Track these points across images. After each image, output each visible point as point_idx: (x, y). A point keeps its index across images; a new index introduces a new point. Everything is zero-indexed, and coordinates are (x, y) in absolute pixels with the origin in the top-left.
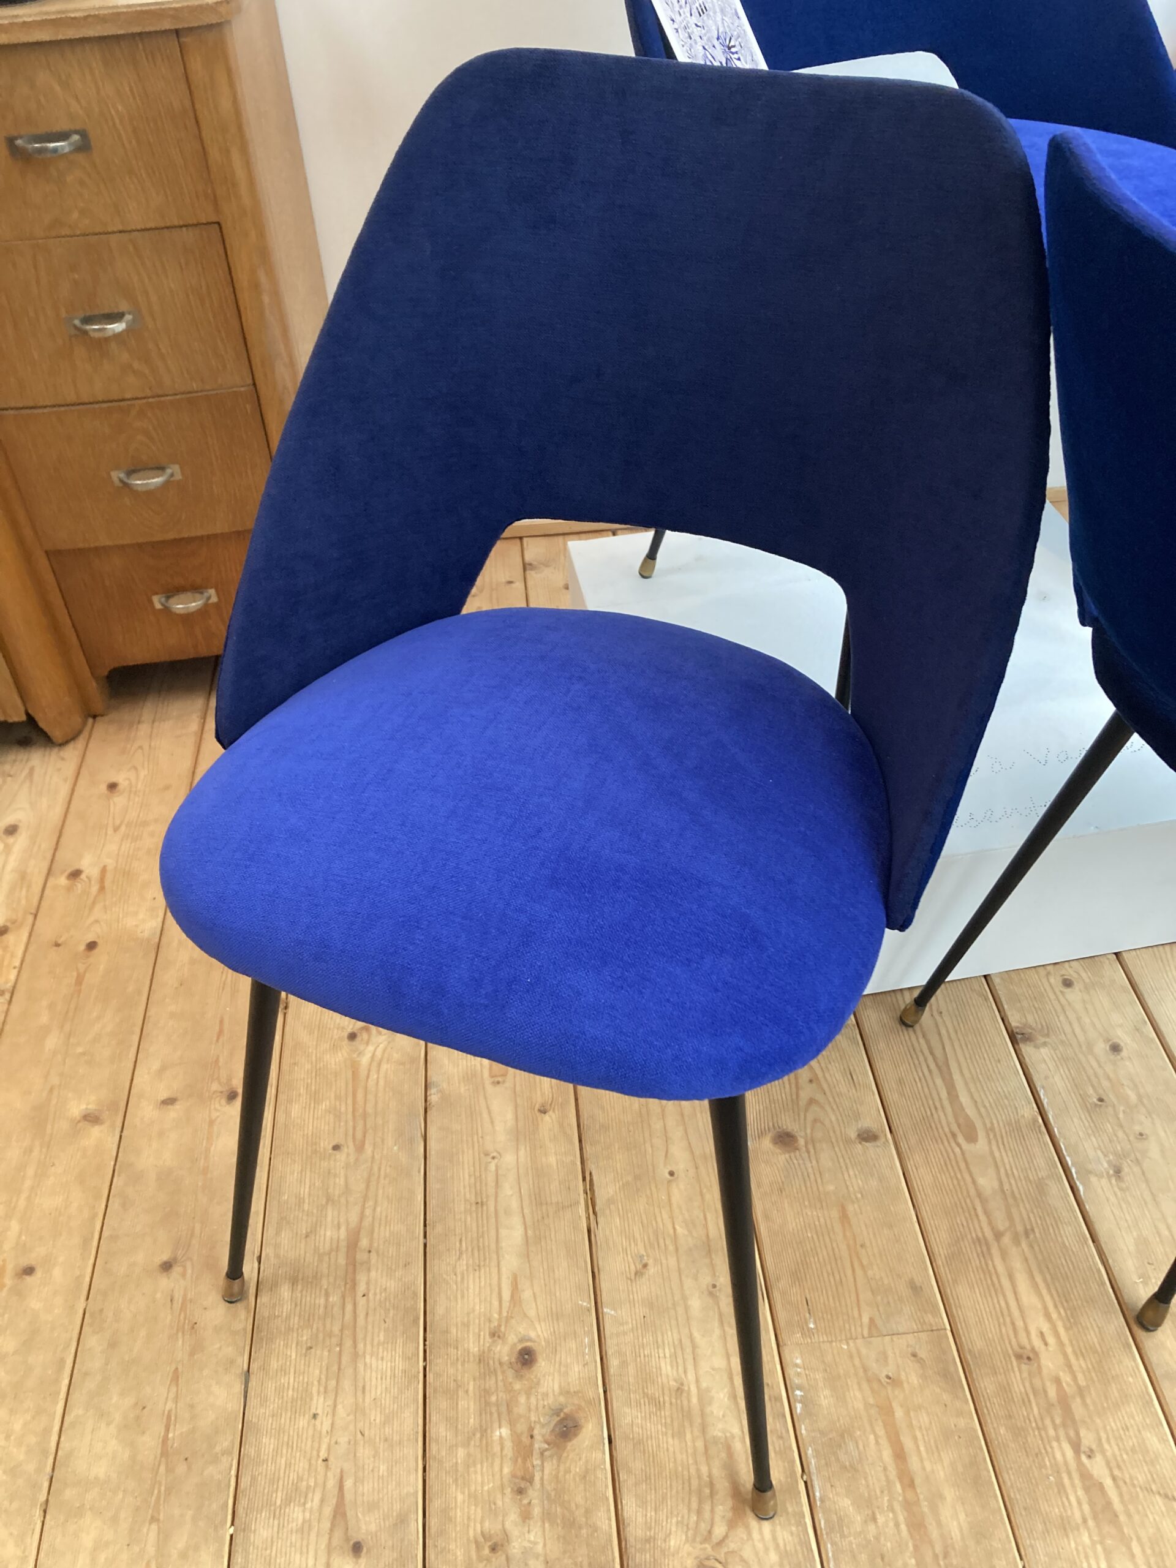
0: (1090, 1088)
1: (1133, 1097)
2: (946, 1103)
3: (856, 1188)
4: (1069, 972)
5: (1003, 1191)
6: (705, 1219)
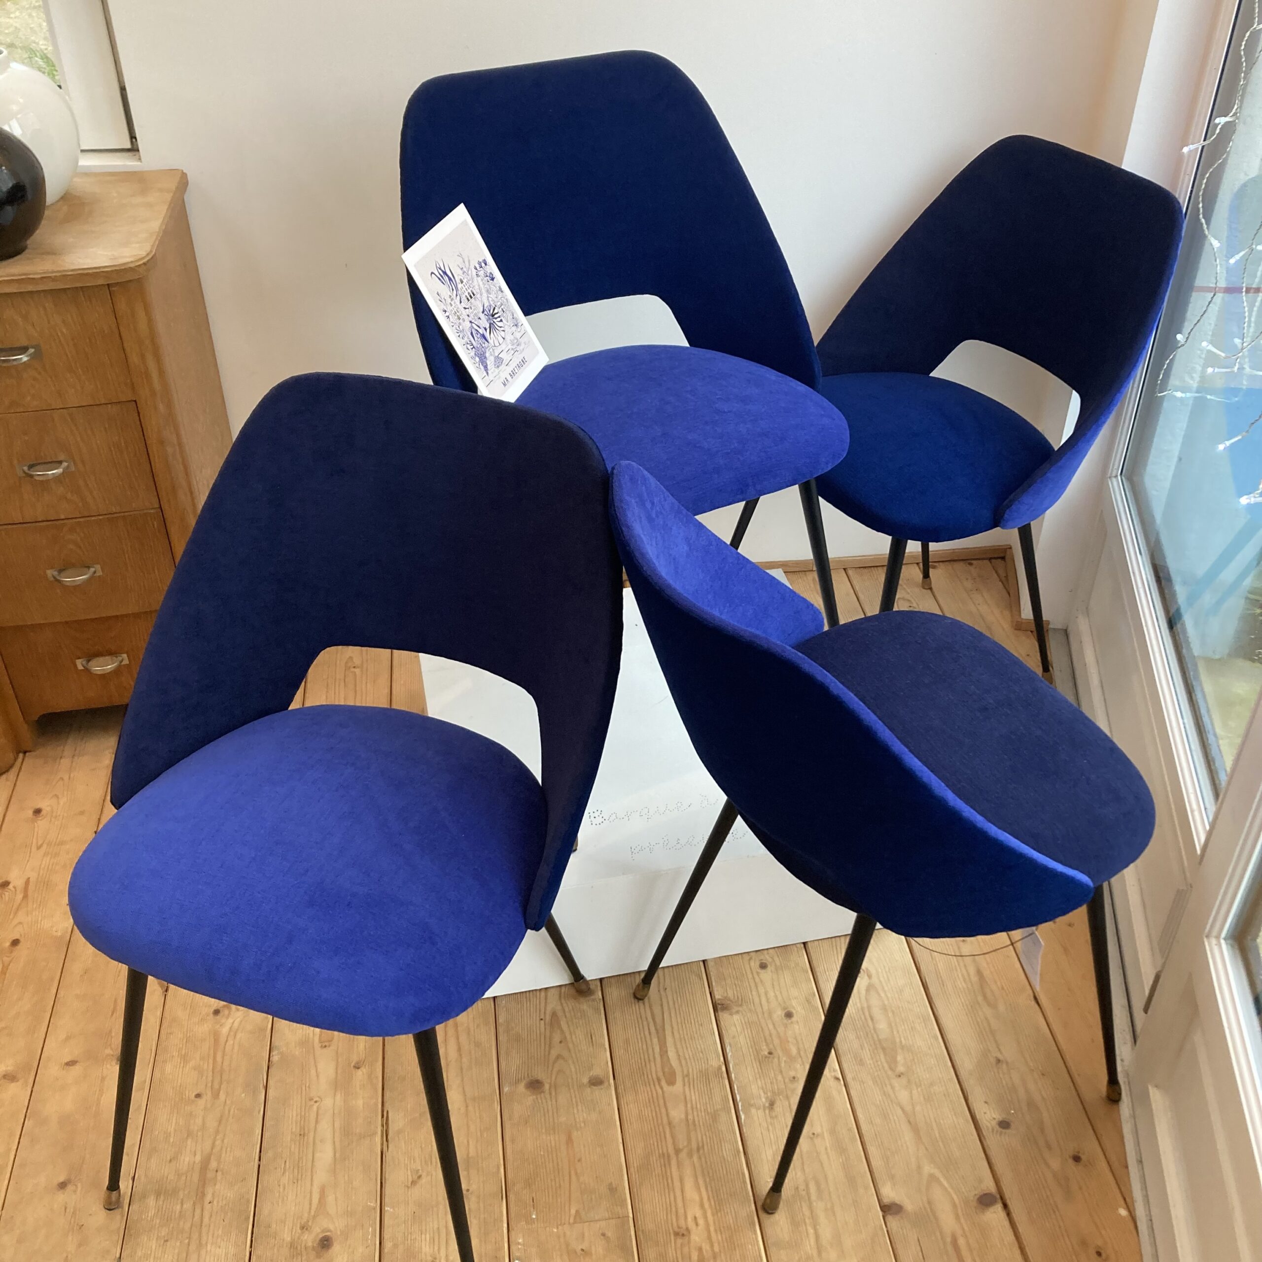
0: (764, 1044)
1: (794, 1051)
2: (657, 1056)
3: (581, 1119)
4: (766, 958)
5: (687, 1120)
6: (468, 1142)
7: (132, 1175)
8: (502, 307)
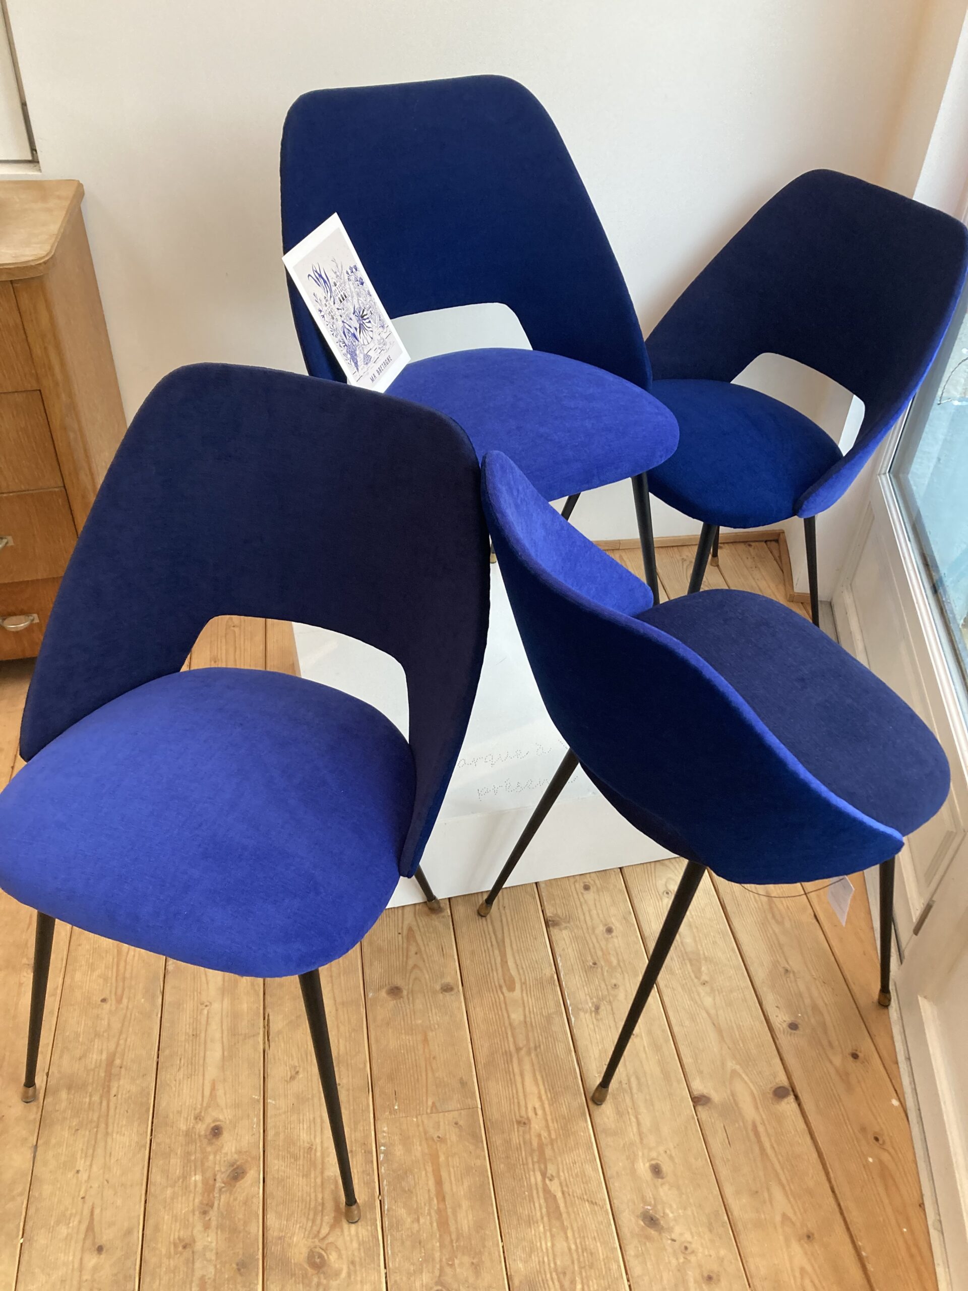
0: (589, 956)
1: (614, 962)
2: (499, 966)
3: (435, 1021)
4: (588, 880)
5: (525, 1022)
6: (338, 1041)
7: (46, 1071)
8: (371, 309)
